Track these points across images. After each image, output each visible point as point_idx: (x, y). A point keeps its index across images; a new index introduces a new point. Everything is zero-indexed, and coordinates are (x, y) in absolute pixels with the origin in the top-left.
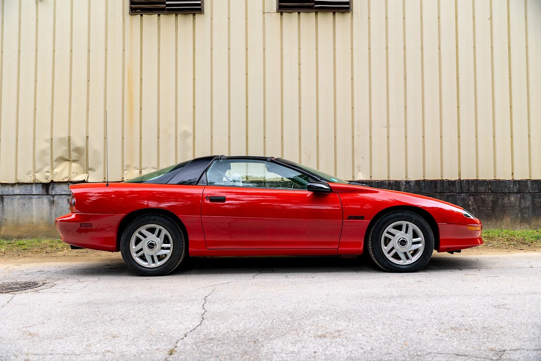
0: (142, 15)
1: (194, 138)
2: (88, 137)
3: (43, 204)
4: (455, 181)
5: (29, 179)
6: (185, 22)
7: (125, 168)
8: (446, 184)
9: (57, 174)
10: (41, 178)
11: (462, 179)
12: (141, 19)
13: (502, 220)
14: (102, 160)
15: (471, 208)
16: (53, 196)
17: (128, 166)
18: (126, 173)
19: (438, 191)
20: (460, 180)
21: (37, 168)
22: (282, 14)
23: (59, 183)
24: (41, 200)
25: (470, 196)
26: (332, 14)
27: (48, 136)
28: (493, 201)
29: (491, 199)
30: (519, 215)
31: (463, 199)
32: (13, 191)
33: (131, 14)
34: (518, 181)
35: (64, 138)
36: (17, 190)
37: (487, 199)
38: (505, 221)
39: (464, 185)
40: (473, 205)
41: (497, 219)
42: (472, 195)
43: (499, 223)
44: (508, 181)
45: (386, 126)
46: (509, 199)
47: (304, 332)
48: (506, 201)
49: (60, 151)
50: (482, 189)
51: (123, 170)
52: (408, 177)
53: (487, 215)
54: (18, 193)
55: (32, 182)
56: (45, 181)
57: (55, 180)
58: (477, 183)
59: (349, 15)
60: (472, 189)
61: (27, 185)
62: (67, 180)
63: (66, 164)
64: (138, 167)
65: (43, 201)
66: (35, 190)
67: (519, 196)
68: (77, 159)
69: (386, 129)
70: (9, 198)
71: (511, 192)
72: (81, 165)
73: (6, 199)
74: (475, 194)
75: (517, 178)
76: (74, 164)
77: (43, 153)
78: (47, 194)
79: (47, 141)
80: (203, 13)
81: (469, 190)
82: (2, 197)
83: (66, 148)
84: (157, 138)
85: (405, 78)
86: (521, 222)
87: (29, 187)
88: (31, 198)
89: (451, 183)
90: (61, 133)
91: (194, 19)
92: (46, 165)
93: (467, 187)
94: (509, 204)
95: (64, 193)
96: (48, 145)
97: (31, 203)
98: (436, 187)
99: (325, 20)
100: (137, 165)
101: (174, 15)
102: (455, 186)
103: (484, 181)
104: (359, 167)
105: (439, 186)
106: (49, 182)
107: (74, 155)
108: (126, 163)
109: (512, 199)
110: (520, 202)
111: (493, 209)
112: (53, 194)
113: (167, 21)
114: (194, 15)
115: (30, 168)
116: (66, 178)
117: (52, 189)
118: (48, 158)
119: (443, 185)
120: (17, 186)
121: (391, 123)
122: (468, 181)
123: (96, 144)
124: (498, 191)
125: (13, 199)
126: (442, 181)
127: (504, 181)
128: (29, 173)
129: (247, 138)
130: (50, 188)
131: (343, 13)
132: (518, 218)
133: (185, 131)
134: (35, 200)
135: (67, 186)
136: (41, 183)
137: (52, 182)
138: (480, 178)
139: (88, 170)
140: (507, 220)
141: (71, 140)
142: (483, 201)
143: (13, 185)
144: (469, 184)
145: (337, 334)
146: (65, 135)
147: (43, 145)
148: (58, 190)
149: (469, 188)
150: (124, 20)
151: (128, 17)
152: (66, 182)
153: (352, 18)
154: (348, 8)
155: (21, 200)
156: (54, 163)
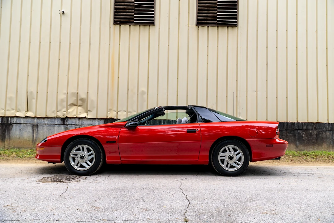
0: (120, 25)
1: (148, 95)
2: (88, 93)
3: (61, 129)
4: (295, 123)
5: (53, 115)
6: (144, 30)
7: (109, 111)
8: (289, 124)
9: (69, 113)
10: (61, 115)
11: (299, 122)
12: (120, 28)
13: (322, 146)
14: (96, 106)
15: (304, 138)
16: (67, 125)
17: (110, 110)
18: (109, 114)
19: (285, 128)
20: (297, 122)
21: (59, 109)
22: (198, 27)
23: (71, 118)
24: (60, 127)
25: (303, 131)
26: (226, 27)
27: (65, 92)
28: (316, 134)
29: (315, 133)
30: (332, 143)
31: (299, 133)
32: (44, 122)
33: (114, 25)
34: (331, 123)
35: (75, 92)
36: (46, 121)
37: (313, 134)
38: (323, 146)
39: (300, 125)
40: (305, 137)
41: (319, 145)
42: (305, 131)
43: (320, 147)
44: (326, 123)
45: (256, 91)
46: (326, 134)
47: (254, 211)
48: (324, 134)
49: (72, 100)
50: (310, 128)
51: (107, 112)
52: (268, 120)
53: (313, 143)
54: (47, 123)
55: (55, 117)
56: (62, 117)
57: (69, 116)
58: (307, 124)
59: (236, 28)
60: (305, 127)
61: (52, 119)
62: (75, 116)
63: (75, 107)
64: (116, 110)
65: (61, 128)
66: (57, 122)
67: (332, 132)
68: (82, 105)
69: (255, 93)
70: (42, 125)
71: (327, 130)
72: (84, 108)
73: (40, 126)
74: (306, 130)
75: (330, 122)
76: (79, 108)
77: (62, 100)
78: (64, 124)
79: (64, 94)
80: (155, 25)
81: (303, 128)
82: (38, 125)
83: (75, 98)
84: (127, 94)
85: (267, 64)
86: (333, 147)
87: (53, 120)
88: (54, 126)
89: (293, 124)
90: (73, 90)
91: (149, 28)
92: (64, 107)
93: (302, 126)
94: (326, 137)
95: (74, 124)
96: (65, 96)
97: (54, 129)
98: (284, 126)
99: (223, 31)
100: (115, 109)
101: (139, 26)
102: (295, 126)
103: (311, 123)
104: (240, 113)
105: (285, 125)
106: (65, 117)
107: (80, 103)
108: (109, 108)
109: (328, 133)
110: (332, 136)
111: (317, 139)
112: (67, 124)
113: (135, 29)
114: (150, 26)
115: (54, 109)
116: (75, 115)
117: (67, 122)
118: (65, 104)
119: (288, 125)
120: (46, 119)
121: (258, 89)
122: (302, 123)
123: (92, 97)
124: (319, 129)
125: (44, 126)
126: (287, 123)
127: (323, 124)
128: (53, 112)
129: (177, 96)
130: (66, 121)
131: (233, 27)
132: (331, 145)
133: (143, 91)
134: (56, 127)
135: (75, 120)
136: (60, 118)
137: (67, 117)
138: (309, 122)
139: (87, 111)
140: (325, 146)
141: (79, 94)
142: (311, 134)
143: (44, 118)
144: (303, 124)
145: (273, 212)
146: (75, 91)
147: (62, 96)
148: (70, 122)
149: (302, 127)
150: (110, 27)
151: (112, 26)
152: (75, 118)
153: (238, 30)
154: (236, 24)
155: (48, 127)
156: (68, 107)
